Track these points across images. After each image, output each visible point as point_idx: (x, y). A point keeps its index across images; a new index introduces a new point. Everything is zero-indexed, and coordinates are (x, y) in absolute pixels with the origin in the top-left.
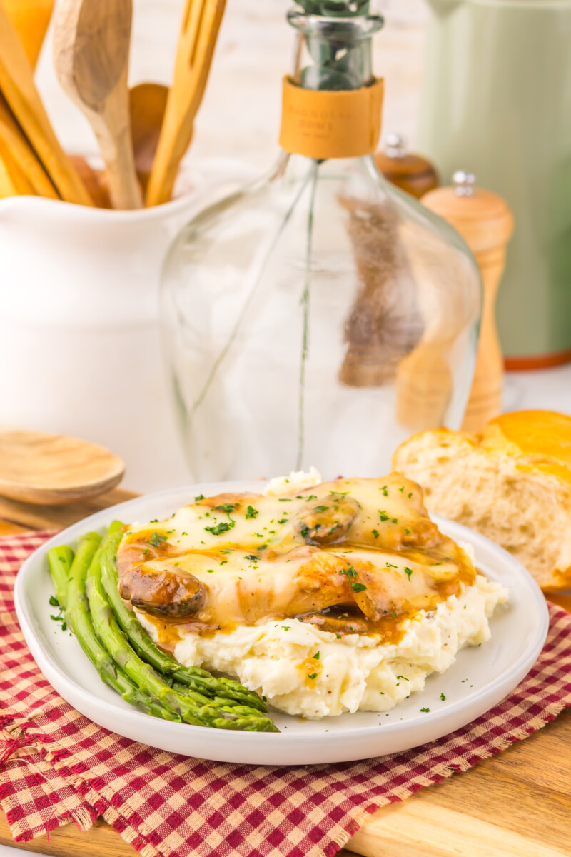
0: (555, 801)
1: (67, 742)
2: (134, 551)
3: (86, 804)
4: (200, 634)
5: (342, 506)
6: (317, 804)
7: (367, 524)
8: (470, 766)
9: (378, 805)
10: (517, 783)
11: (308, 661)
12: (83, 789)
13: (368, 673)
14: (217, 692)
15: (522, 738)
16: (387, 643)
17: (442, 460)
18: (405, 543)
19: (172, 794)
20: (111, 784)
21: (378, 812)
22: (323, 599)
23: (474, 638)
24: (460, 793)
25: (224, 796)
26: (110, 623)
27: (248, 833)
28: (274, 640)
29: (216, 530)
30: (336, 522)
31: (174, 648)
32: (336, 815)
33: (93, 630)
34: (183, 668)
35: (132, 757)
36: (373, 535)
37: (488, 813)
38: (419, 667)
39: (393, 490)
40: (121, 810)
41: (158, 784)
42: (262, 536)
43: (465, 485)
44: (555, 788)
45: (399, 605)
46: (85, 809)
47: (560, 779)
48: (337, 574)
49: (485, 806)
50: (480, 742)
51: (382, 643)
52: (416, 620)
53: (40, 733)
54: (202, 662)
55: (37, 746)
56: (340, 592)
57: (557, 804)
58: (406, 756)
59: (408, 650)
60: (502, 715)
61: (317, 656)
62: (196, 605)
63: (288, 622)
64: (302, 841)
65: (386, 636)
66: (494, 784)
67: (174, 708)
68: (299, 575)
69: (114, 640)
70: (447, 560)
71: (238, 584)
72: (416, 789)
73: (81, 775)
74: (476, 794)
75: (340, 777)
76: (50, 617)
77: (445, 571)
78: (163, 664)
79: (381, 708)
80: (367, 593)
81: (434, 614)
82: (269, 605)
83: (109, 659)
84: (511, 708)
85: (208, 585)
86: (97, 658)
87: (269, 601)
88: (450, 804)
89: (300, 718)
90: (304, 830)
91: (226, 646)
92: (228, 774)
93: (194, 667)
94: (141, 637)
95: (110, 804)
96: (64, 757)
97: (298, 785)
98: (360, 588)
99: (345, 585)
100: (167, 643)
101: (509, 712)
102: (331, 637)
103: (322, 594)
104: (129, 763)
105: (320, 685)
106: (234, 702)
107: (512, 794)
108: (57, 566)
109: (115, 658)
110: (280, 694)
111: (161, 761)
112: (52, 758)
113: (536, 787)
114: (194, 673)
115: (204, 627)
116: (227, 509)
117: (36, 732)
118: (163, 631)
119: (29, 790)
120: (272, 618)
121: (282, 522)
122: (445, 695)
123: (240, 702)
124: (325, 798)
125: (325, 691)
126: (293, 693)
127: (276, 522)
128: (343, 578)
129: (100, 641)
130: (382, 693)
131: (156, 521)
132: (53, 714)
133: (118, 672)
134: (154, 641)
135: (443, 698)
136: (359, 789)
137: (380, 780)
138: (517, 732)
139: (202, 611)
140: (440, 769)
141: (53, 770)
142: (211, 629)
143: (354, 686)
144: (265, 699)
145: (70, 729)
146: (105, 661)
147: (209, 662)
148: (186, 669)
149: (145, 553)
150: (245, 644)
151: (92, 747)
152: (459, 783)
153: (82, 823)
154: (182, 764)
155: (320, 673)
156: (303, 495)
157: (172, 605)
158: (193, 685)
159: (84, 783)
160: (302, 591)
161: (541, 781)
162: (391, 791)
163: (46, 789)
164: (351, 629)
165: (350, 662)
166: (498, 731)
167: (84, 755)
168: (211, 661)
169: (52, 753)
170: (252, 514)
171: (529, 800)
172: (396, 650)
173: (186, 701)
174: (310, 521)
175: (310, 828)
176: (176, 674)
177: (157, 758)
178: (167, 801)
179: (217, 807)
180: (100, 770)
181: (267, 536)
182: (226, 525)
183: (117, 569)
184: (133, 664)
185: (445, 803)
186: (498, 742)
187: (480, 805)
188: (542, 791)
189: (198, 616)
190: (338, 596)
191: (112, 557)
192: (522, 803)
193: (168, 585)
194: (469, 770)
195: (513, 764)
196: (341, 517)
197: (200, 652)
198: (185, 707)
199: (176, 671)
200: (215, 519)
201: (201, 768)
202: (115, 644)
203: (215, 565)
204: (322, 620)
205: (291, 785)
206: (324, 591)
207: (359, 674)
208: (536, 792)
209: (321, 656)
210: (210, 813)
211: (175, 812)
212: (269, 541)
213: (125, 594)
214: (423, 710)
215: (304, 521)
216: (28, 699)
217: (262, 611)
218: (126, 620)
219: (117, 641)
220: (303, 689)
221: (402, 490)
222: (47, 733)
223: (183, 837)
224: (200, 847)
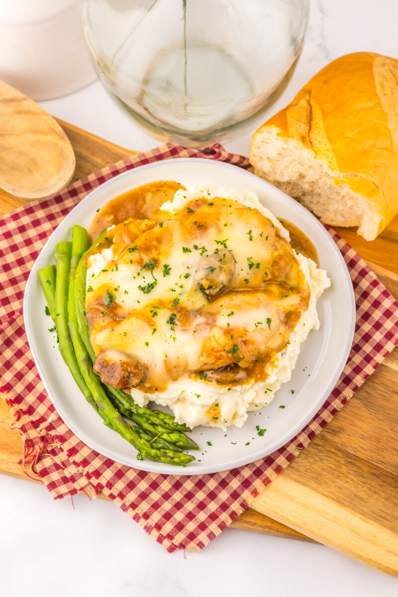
0: (359, 468)
3: (91, 484)
5: (225, 267)
6: (224, 488)
7: (241, 276)
8: (309, 441)
9: (258, 489)
10: (337, 452)
11: (212, 408)
12: (88, 476)
13: (247, 407)
15: (339, 408)
16: (259, 382)
18: (265, 281)
19: (140, 481)
20: (104, 474)
21: (259, 496)
24: (304, 466)
25: (170, 483)
27: (185, 503)
29: (147, 289)
30: (222, 283)
31: (130, 393)
32: (235, 495)
36: (245, 283)
39: (256, 235)
40: (112, 490)
41: (131, 474)
42: (175, 291)
44: (359, 454)
46: (91, 487)
47: (361, 445)
48: (226, 352)
49: (319, 477)
53: (58, 434)
55: (57, 444)
57: (360, 471)
61: (217, 406)
64: (217, 510)
65: (257, 378)
66: (324, 454)
68: (202, 355)
69: (94, 389)
70: (292, 289)
72: (278, 469)
73: (85, 468)
74: (313, 466)
76: (48, 330)
77: (291, 302)
81: (286, 349)
86: (85, 394)
90: (217, 503)
91: (162, 398)
93: (144, 407)
95: (105, 487)
96: (74, 455)
97: (212, 476)
98: (240, 360)
102: (225, 390)
105: (220, 420)
106: (171, 431)
107: (334, 463)
108: (46, 286)
112: (67, 453)
113: (347, 455)
116: (151, 266)
117: (55, 434)
119: (57, 472)
121: (187, 276)
122: (293, 390)
123: (174, 431)
124: (227, 484)
125: (223, 422)
127: (183, 277)
128: (229, 354)
130: (256, 406)
135: (293, 392)
136: (246, 473)
137: (258, 463)
138: (336, 403)
139: (146, 382)
140: (292, 447)
141: (70, 461)
142: (152, 390)
143: (240, 417)
148: (140, 408)
150: (174, 398)
153: (90, 493)
155: (220, 417)
156: (198, 244)
159: (88, 473)
160: (205, 364)
161: (350, 449)
162: (265, 473)
163: (67, 473)
165: (237, 403)
166: (326, 405)
167: (86, 451)
170: (167, 270)
171: (344, 469)
173: (143, 444)
174: (205, 284)
175: (220, 503)
178: (138, 485)
179: (167, 489)
180: (96, 464)
181: (178, 290)
182: (151, 283)
183: (87, 322)
186: (325, 414)
187: (315, 476)
188: (351, 458)
191: (83, 310)
192: (340, 472)
193: (124, 377)
194: (309, 445)
196: (224, 278)
197: (147, 399)
200: (144, 278)
203: (149, 334)
208: (348, 460)
209: (219, 405)
210: (163, 493)
211: (143, 492)
212: (180, 296)
214: (281, 408)
215: (201, 283)
220: (210, 422)
221: (262, 234)
222: (62, 434)
223: (149, 504)
224: (159, 510)
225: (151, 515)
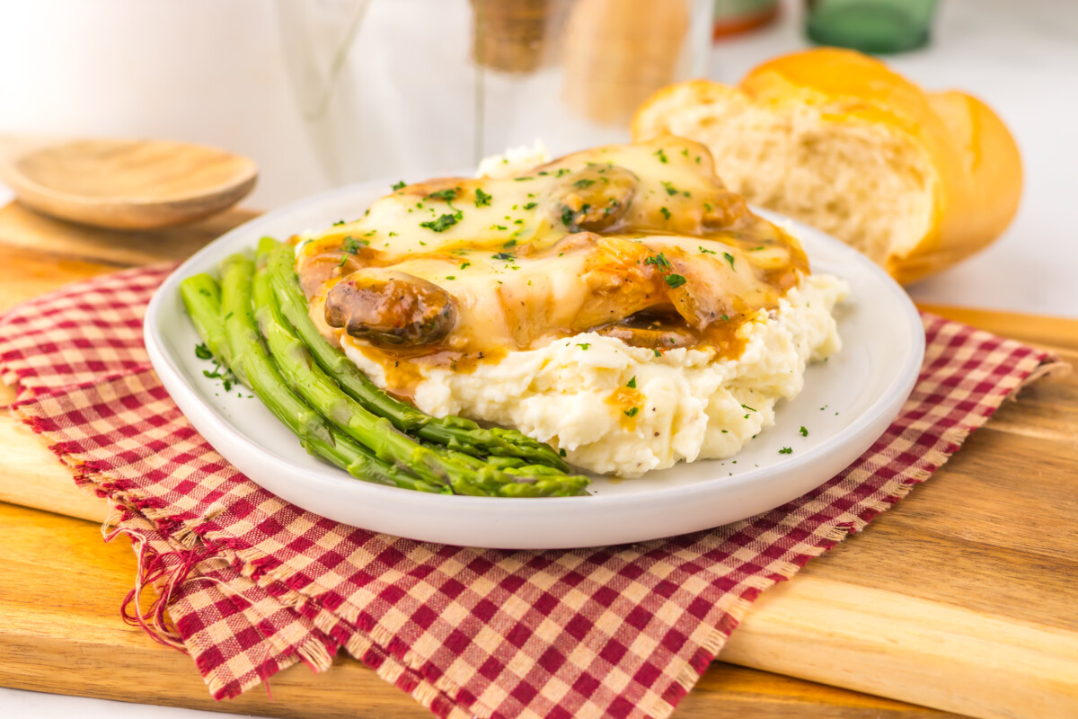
1: (269, 546)
2: (322, 264)
3: (317, 633)
4: (454, 367)
5: (614, 178)
6: (668, 597)
7: (651, 201)
8: (865, 523)
9: (758, 588)
10: (938, 541)
11: (619, 391)
12: (309, 612)
13: (706, 401)
14: (491, 449)
15: (924, 478)
16: (724, 359)
17: (706, 122)
18: (707, 224)
19: (446, 604)
20: (351, 599)
21: (760, 598)
22: (626, 303)
23: (820, 349)
25: (525, 599)
26: (310, 367)
27: (570, 648)
28: (565, 367)
29: (439, 225)
30: (611, 199)
31: (414, 393)
32: (699, 608)
33: (284, 381)
34: (433, 421)
35: (374, 558)
36: (662, 215)
37: (914, 585)
38: (762, 392)
39: (673, 153)
40: (373, 635)
41: (423, 592)
42: (504, 228)
43: (742, 154)
45: (729, 302)
46: (317, 640)
48: (641, 265)
49: (905, 575)
50: (866, 489)
51: (716, 358)
52: (760, 322)
53: (227, 537)
54: (459, 409)
55: (225, 556)
56: (650, 289)
58: (769, 518)
59: (753, 366)
60: (884, 452)
61: (632, 384)
62: (446, 324)
63: (583, 338)
64: (655, 653)
65: (722, 349)
67: (437, 476)
68: (587, 271)
69: (323, 390)
70: (770, 242)
71: (499, 292)
72: (801, 560)
73: (304, 591)
74: (886, 561)
75: (689, 556)
76: (203, 374)
77: (772, 256)
78: (401, 416)
79: (725, 452)
80: (687, 288)
81: (778, 313)
82: (548, 318)
83: (318, 418)
84: (892, 441)
85: (456, 295)
86: (300, 419)
87: (547, 311)
88: (855, 579)
89: (612, 477)
90: (653, 636)
91: (495, 382)
92: (524, 568)
93: (450, 416)
94: (360, 383)
95: (354, 628)
96: (272, 568)
97: (632, 572)
98: (677, 282)
99: (655, 280)
100: (402, 387)
101: (891, 446)
102: (648, 355)
103: (626, 296)
104: (370, 566)
105: (643, 424)
106: (520, 460)
107: (935, 556)
108: (198, 303)
109: (328, 415)
110: (586, 443)
111: (419, 558)
112: (253, 571)
114: (453, 425)
115: (457, 356)
116: (446, 196)
117: (220, 537)
118: (393, 369)
119: (224, 621)
120: (554, 337)
121: (530, 207)
122: (807, 428)
123: (527, 460)
124: (676, 588)
125: (650, 433)
126: (604, 441)
127: (520, 208)
128: (651, 270)
129: (299, 395)
130: (724, 431)
131: (342, 222)
132: (240, 509)
133: (335, 435)
134: (379, 386)
135: (805, 432)
136: (721, 570)
137: (746, 555)
138: (912, 472)
139: (454, 333)
140: (824, 530)
141: (258, 589)
142: (470, 358)
143: (691, 421)
144: (563, 452)
145: (271, 527)
146: (311, 422)
147: (470, 408)
148: (440, 421)
149: (342, 266)
150: (524, 376)
151: (310, 550)
152: (857, 549)
153: (317, 663)
154: (451, 560)
155: (642, 406)
156: (548, 170)
157: (411, 328)
158: (453, 442)
159: (309, 602)
160: (595, 292)
162: (768, 567)
163: (252, 617)
164: (672, 341)
165: (679, 389)
166: (886, 473)
167: (300, 562)
168: (473, 405)
169: (253, 563)
170: (483, 199)
172: (737, 368)
173: (453, 464)
174: (573, 201)
175: (663, 632)
176: (424, 430)
177: (410, 556)
178: (442, 616)
179: (518, 616)
180: (330, 581)
181: (512, 229)
182: (451, 217)
183: (303, 291)
184: (359, 422)
185: (847, 578)
186: (890, 487)
187: (895, 575)
188: (977, 548)
189: (447, 342)
190: (647, 297)
191: (292, 275)
192: (955, 567)
193: (402, 298)
194: (866, 529)
195: (923, 516)
196: (614, 192)
197: (455, 395)
198: (455, 473)
199: (424, 426)
200: (432, 210)
201: (482, 562)
202: (325, 396)
203: (454, 270)
204: (629, 333)
205: (621, 573)
206: (625, 291)
207: (695, 403)
208: (969, 550)
209: (638, 383)
210: (509, 625)
211: (456, 631)
212: (517, 234)
213: (335, 319)
214: (782, 452)
215: (564, 202)
216: (195, 491)
217: (537, 327)
218: (333, 361)
219: (327, 390)
220: (618, 433)
221: (685, 153)
222: (238, 536)
223: (474, 665)
224: (501, 677)
225: (479, 694)
